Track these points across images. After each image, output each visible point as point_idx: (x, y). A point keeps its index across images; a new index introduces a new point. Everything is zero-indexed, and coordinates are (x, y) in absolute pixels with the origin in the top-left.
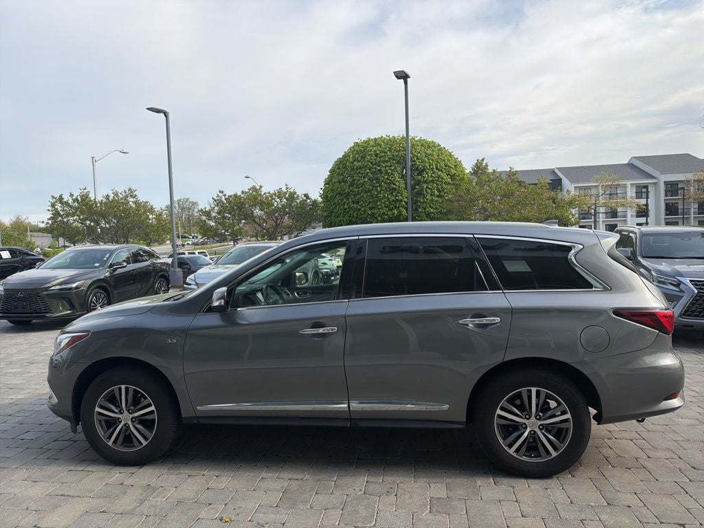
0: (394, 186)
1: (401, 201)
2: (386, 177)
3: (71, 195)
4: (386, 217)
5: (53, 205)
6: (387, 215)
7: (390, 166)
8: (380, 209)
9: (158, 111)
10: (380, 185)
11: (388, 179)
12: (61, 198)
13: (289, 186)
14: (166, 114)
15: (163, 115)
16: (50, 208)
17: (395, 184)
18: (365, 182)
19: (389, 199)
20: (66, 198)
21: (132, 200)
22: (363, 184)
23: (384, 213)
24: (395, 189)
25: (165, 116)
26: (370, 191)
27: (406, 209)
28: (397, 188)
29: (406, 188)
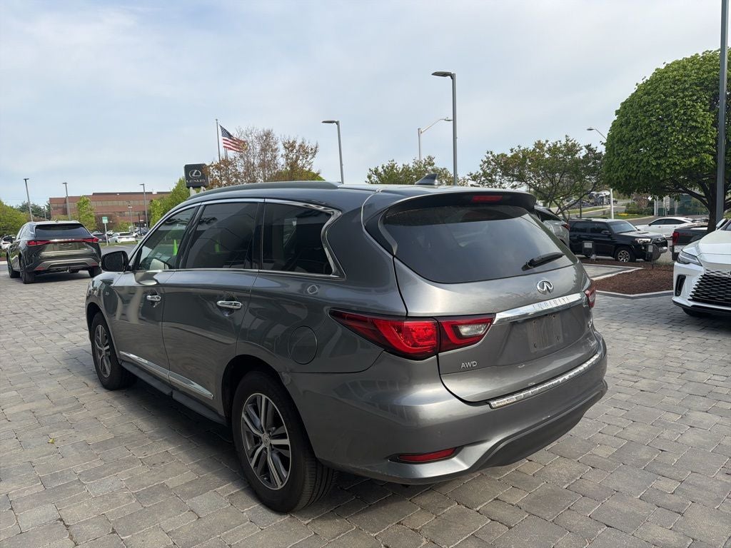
0: (694, 124)
1: (704, 143)
2: (682, 112)
3: (383, 167)
4: (678, 168)
5: (369, 177)
6: (680, 164)
7: (691, 96)
8: (670, 157)
9: (445, 75)
10: (673, 125)
11: (685, 114)
12: (376, 170)
13: (571, 138)
14: (452, 76)
15: (449, 77)
16: (368, 180)
17: (696, 121)
18: (651, 122)
19: (684, 144)
20: (380, 170)
21: (430, 168)
22: (648, 125)
23: (675, 164)
24: (696, 127)
25: (452, 78)
26: (657, 134)
27: (715, 155)
28: (699, 125)
29: (715, 124)
